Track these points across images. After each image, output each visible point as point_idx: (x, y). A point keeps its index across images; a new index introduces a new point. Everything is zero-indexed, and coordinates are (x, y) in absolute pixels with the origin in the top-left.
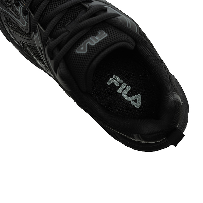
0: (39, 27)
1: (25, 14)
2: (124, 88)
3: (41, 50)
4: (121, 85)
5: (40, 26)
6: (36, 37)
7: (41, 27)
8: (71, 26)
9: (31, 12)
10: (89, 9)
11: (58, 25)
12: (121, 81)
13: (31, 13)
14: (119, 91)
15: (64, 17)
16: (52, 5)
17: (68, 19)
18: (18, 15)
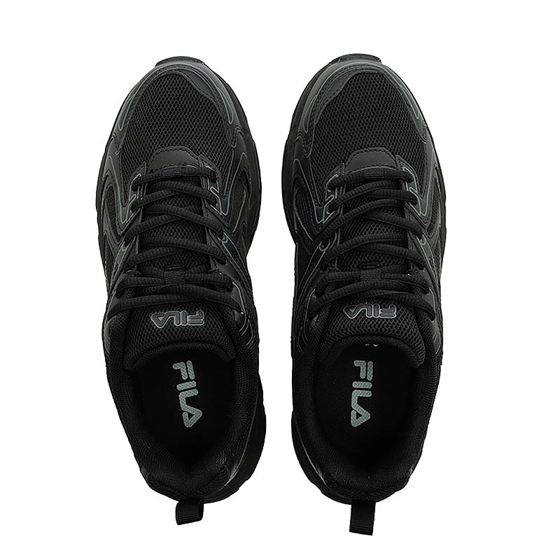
0: (135, 242)
1: (133, 209)
2: (189, 387)
3: (116, 269)
4: (189, 380)
5: (138, 241)
6: (124, 249)
7: (137, 244)
8: (173, 276)
9: (141, 213)
10: (211, 273)
11: (160, 261)
12: (192, 376)
13: (141, 216)
14: (179, 387)
15: (175, 257)
16: (173, 228)
17: (178, 262)
18: (126, 201)
